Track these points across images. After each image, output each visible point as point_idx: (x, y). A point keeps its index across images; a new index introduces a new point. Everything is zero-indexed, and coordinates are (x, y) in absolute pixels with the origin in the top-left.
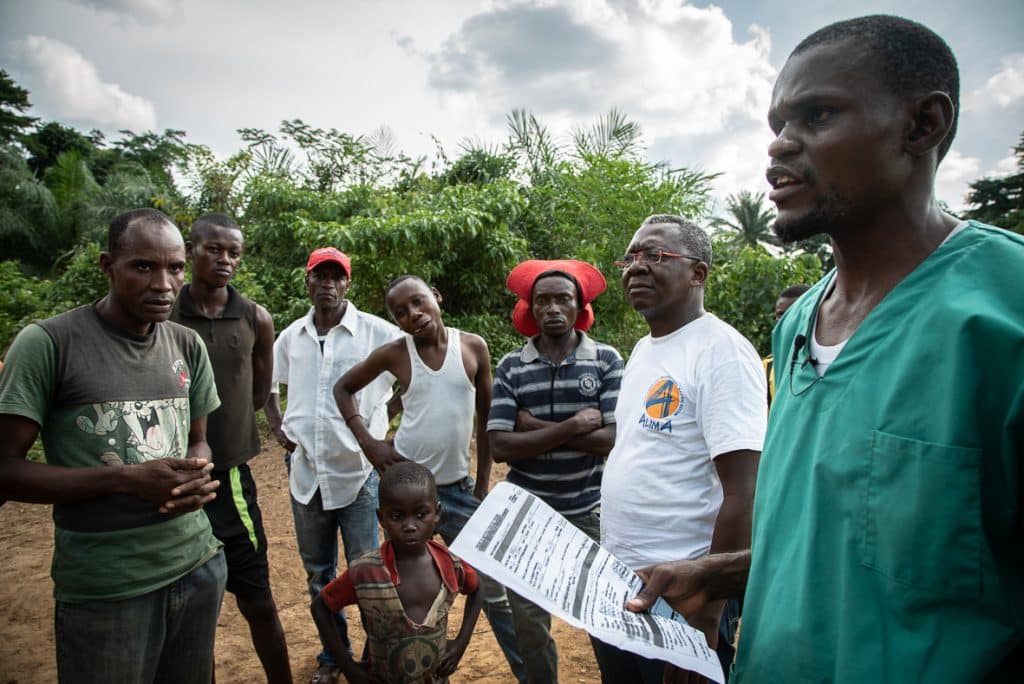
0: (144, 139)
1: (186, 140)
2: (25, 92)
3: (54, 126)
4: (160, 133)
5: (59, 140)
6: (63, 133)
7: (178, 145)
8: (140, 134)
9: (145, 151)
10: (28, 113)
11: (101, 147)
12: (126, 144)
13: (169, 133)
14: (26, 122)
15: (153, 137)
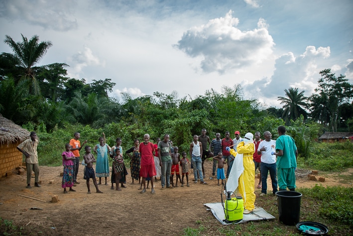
0: (99, 82)
1: (111, 82)
2: (66, 70)
3: (74, 79)
4: (104, 80)
5: (75, 84)
6: (76, 81)
7: (109, 83)
8: (98, 81)
9: (99, 85)
10: (66, 76)
11: (84, 84)
12: (94, 84)
13: (106, 80)
14: (65, 79)
15: (102, 81)
